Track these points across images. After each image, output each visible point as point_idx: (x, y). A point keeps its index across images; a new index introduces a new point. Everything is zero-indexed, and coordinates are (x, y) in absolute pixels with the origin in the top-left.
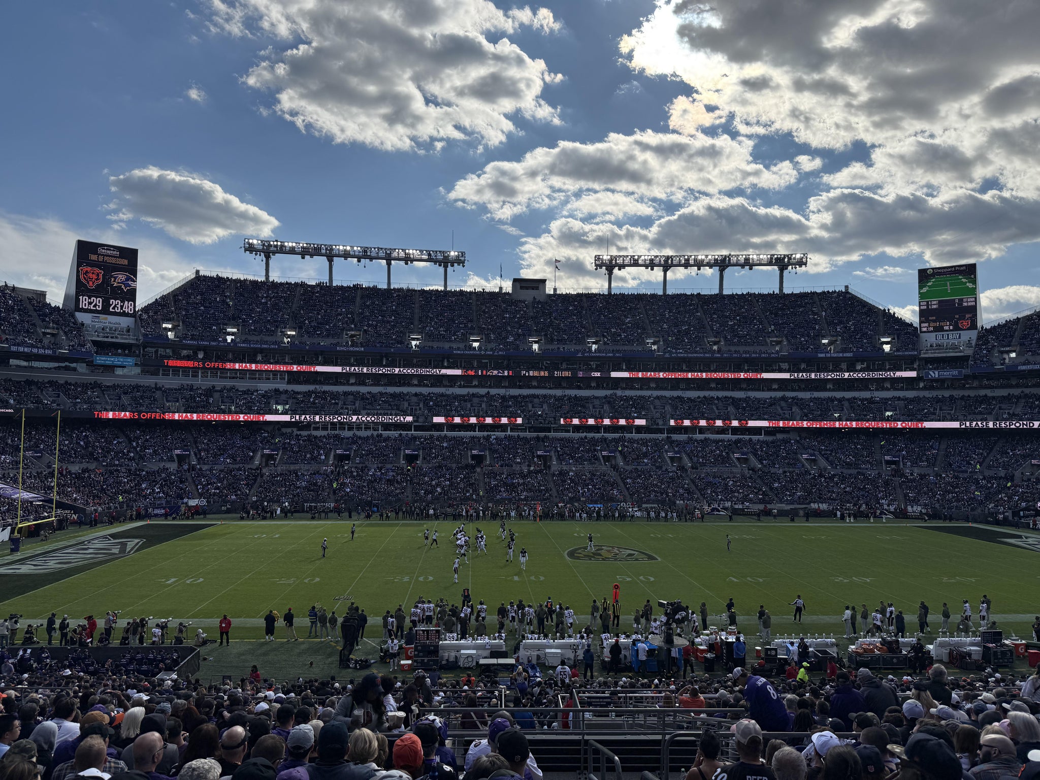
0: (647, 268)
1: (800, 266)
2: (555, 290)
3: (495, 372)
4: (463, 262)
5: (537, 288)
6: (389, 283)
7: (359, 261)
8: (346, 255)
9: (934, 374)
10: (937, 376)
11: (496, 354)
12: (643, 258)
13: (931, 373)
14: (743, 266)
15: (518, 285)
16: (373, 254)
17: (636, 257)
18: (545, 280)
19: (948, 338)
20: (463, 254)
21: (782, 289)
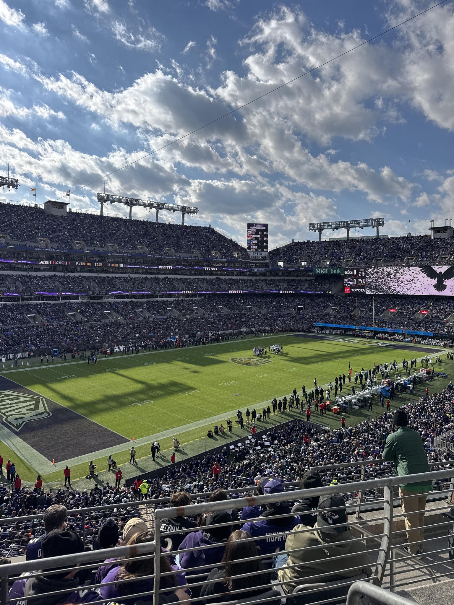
1: (194, 213)
2: (70, 209)
3: (60, 263)
4: (17, 186)
5: (63, 208)
10: (257, 271)
11: (62, 251)
13: (255, 269)
14: (170, 210)
15: (49, 205)
19: (258, 254)
21: (183, 223)
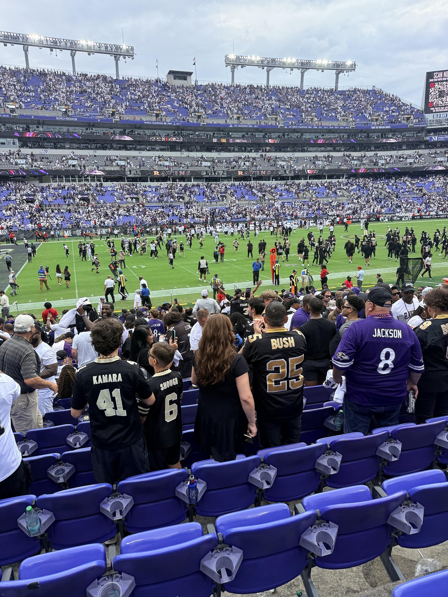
0: (259, 67)
1: (351, 70)
2: (196, 81)
3: (174, 139)
4: (133, 55)
5: (185, 79)
6: (74, 70)
7: (51, 51)
8: (41, 45)
9: (435, 138)
10: (436, 140)
11: (174, 124)
13: (433, 138)
14: (318, 69)
15: (172, 76)
16: (62, 45)
18: (190, 74)
19: (440, 117)
20: (132, 49)
21: (336, 87)
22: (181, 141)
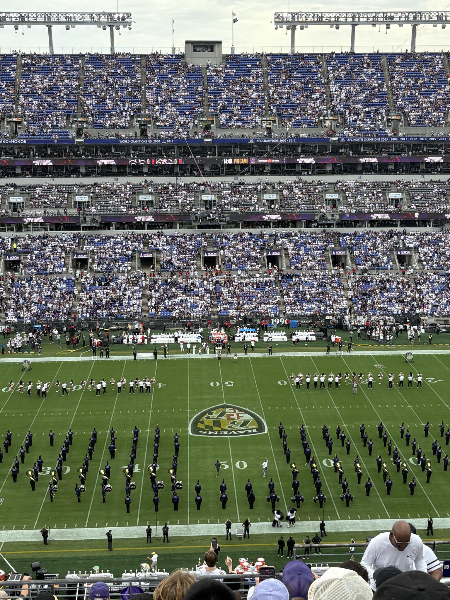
0: (332, 26)
2: (233, 49)
3: (164, 161)
4: (130, 23)
5: (212, 49)
6: (51, 48)
7: (16, 28)
8: (2, 23)
11: (164, 142)
12: (327, 15)
14: (435, 24)
15: (191, 47)
16: (31, 20)
17: (320, 15)
20: (129, 16)
22: (176, 163)
